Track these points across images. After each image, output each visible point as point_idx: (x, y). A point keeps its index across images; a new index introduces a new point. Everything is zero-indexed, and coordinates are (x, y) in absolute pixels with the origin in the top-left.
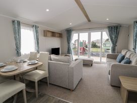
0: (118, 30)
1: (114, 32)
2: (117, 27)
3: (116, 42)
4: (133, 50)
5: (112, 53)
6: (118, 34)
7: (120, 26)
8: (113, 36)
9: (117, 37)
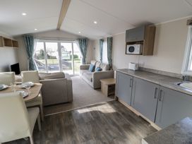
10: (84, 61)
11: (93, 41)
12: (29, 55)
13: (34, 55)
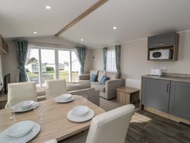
11: (92, 51)
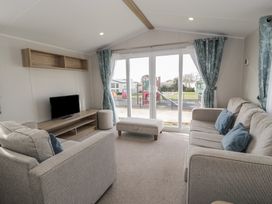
0: (219, 48)
1: (210, 53)
2: (217, 41)
3: (216, 79)
4: (257, 102)
5: (206, 106)
6: (220, 60)
7: (225, 39)
8: (209, 65)
9: (216, 67)
10: (209, 98)
12: (103, 83)
13: (111, 82)
